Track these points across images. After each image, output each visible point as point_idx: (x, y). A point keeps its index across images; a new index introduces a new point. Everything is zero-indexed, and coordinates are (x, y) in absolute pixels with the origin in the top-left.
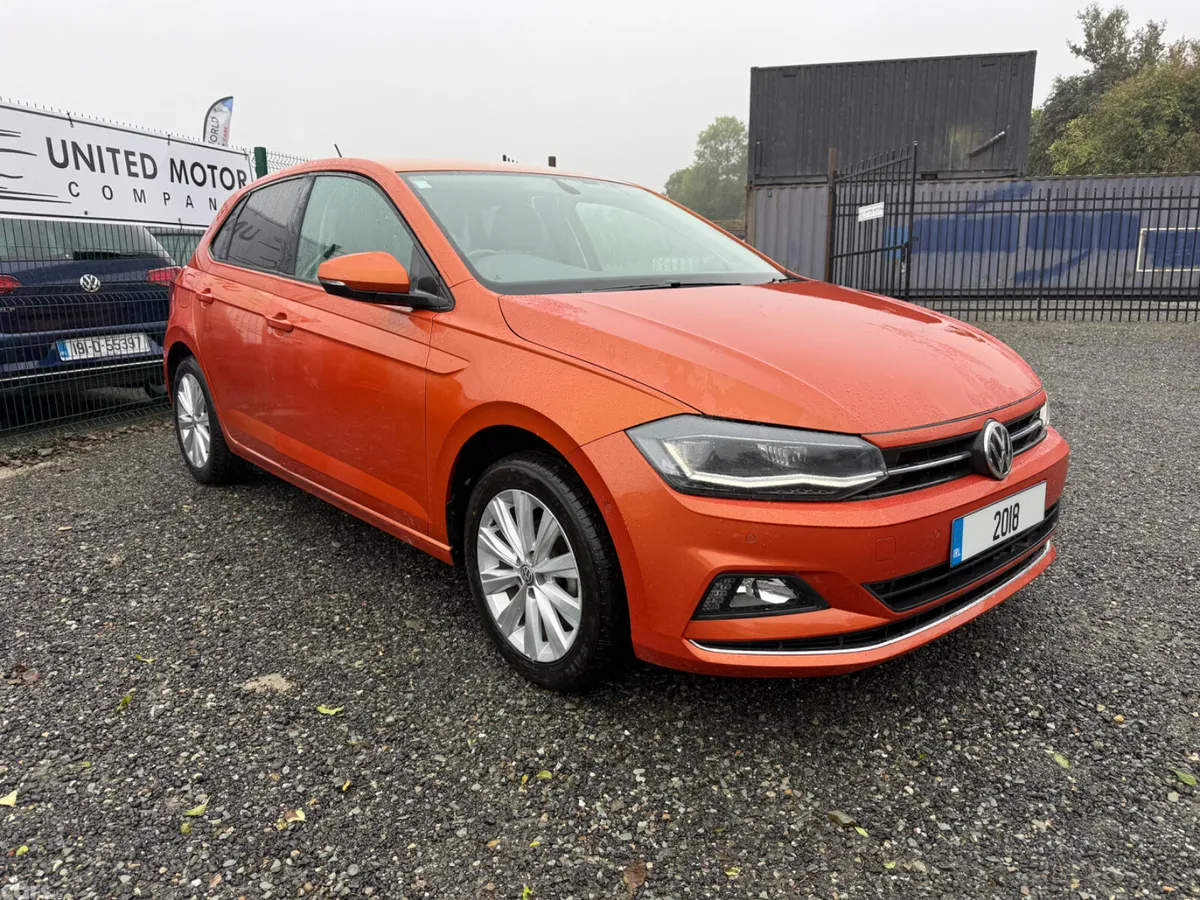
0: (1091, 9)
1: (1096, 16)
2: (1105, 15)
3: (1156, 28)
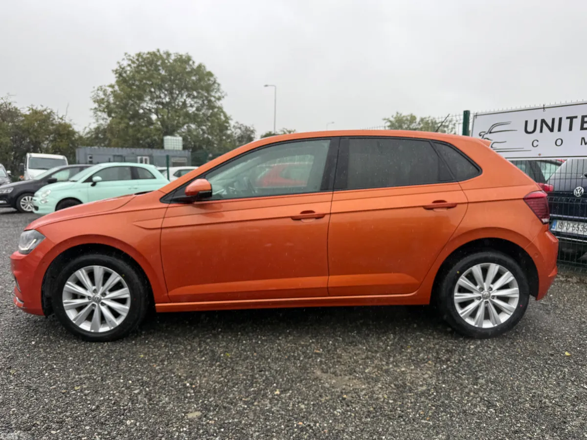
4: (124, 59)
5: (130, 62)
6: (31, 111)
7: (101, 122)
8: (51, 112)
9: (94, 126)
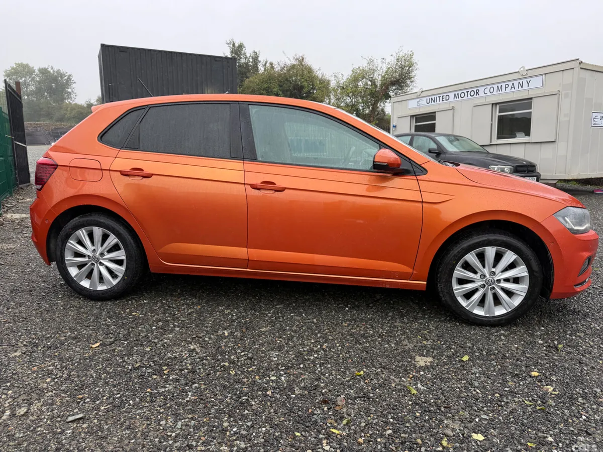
0: (232, 41)
1: (234, 45)
2: (237, 45)
3: (257, 53)
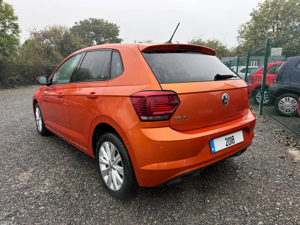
4: (257, 6)
5: (260, 8)
6: (208, 42)
7: (241, 43)
8: (217, 41)
9: (237, 46)
